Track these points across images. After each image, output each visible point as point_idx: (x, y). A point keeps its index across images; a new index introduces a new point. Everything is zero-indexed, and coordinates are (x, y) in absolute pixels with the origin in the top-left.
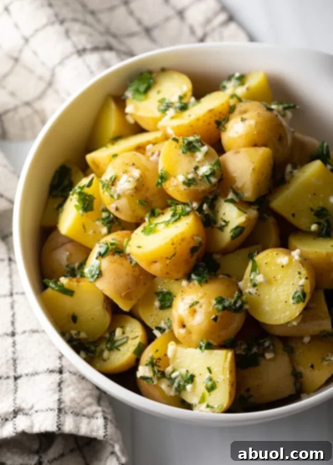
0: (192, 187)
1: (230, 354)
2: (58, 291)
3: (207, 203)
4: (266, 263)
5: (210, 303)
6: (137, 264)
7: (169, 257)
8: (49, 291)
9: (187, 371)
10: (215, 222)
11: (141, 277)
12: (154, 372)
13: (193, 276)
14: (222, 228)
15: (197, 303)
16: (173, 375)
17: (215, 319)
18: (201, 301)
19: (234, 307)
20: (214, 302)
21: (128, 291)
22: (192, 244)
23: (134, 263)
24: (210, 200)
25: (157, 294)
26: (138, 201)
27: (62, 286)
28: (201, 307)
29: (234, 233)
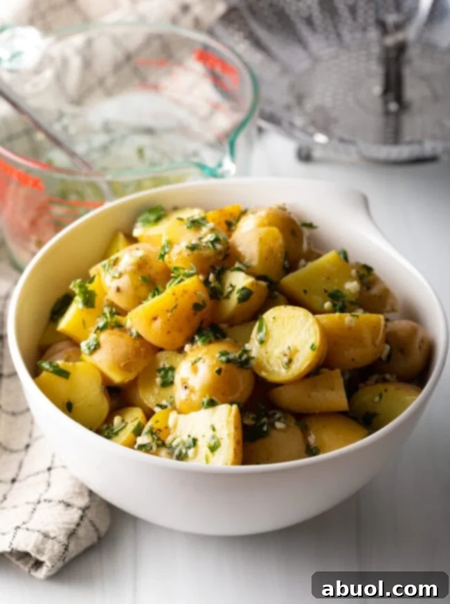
0: (196, 252)
1: (235, 407)
2: (52, 372)
3: (213, 272)
4: (274, 318)
5: (213, 357)
6: (139, 336)
7: (170, 310)
8: (44, 374)
9: (189, 436)
10: (221, 293)
11: (142, 349)
12: (153, 439)
13: (197, 338)
14: (228, 297)
15: (200, 359)
16: (174, 444)
17: (219, 372)
18: (204, 357)
19: (239, 360)
20: (218, 355)
21: (127, 361)
22: (196, 300)
23: (135, 334)
24: (217, 272)
25: (159, 371)
26: (140, 278)
27: (57, 366)
28: (204, 362)
29: (241, 294)
